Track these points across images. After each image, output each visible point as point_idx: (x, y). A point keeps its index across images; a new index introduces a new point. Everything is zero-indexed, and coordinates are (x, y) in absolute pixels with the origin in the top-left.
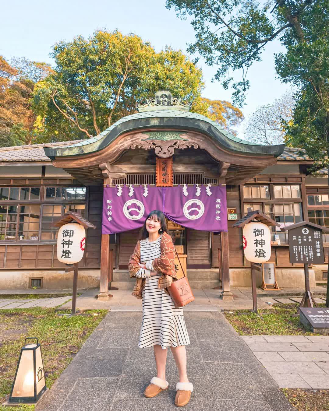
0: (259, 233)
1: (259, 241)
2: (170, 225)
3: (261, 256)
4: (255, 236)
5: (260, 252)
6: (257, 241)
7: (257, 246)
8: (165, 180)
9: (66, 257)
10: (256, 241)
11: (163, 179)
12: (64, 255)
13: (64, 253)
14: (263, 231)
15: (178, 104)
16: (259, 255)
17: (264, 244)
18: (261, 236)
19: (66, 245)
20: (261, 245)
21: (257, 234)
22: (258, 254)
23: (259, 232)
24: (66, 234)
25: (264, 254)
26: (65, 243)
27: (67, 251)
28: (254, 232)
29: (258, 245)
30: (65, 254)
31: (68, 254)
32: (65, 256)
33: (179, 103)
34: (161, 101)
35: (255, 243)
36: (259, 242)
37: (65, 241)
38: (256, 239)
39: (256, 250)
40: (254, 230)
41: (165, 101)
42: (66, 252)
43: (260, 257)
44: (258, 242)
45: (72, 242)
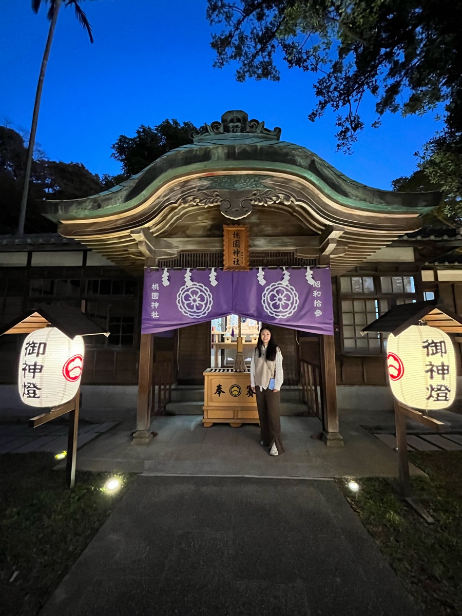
0: (437, 349)
1: (437, 367)
2: (245, 328)
3: (439, 398)
4: (428, 355)
5: (439, 390)
6: (433, 366)
7: (432, 377)
8: (238, 261)
9: (30, 397)
10: (429, 367)
11: (234, 260)
12: (26, 392)
13: (26, 390)
14: (445, 345)
15: (258, 131)
16: (436, 396)
17: (448, 373)
18: (442, 356)
19: (29, 372)
20: (441, 376)
21: (431, 352)
22: (434, 394)
23: (436, 346)
24: (30, 350)
25: (446, 394)
26: (27, 368)
27: (32, 386)
28: (424, 347)
29: (435, 374)
30: (28, 391)
31: (34, 391)
32: (28, 394)
33: (260, 129)
34: (231, 127)
35: (427, 372)
36: (438, 370)
37: (27, 365)
38: (431, 362)
39: (431, 386)
40: (424, 342)
41: (237, 126)
42: (29, 387)
43: (438, 400)
44: (435, 369)
45: (42, 367)
